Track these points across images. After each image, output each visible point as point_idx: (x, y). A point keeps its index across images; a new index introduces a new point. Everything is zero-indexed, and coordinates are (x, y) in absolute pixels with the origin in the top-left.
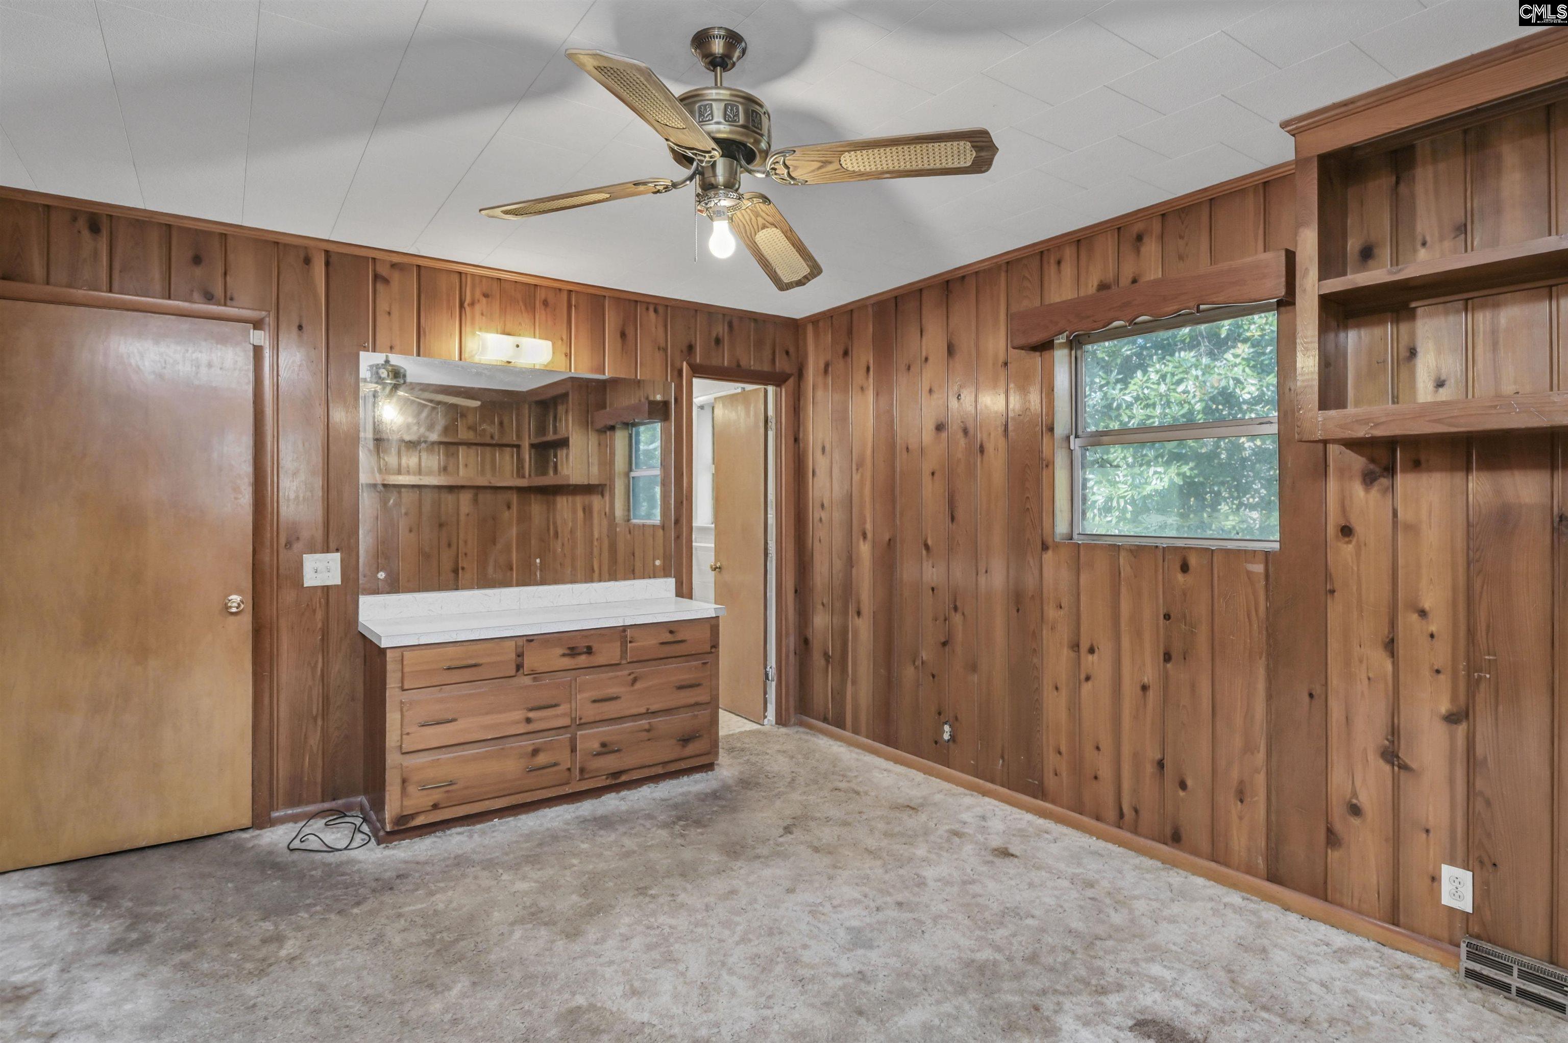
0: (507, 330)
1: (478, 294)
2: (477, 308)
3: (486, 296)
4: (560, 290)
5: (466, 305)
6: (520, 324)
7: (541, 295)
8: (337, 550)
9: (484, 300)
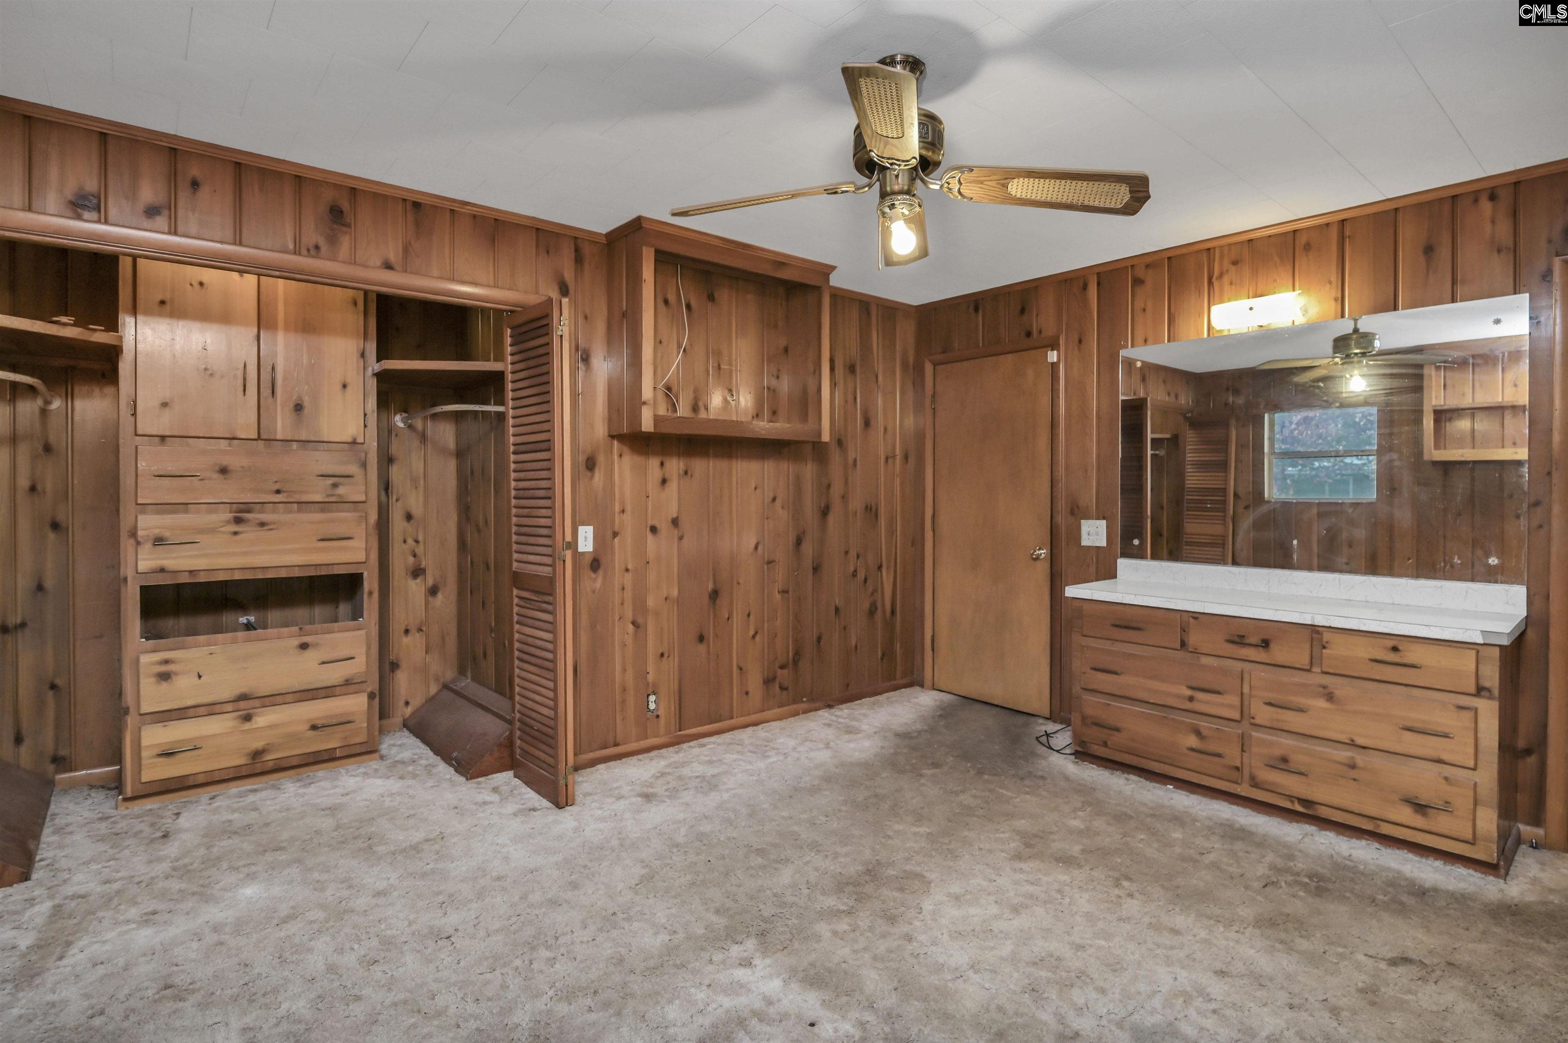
0: (1259, 292)
1: (1226, 262)
2: (1226, 279)
3: (1235, 263)
4: (1327, 225)
5: (1214, 280)
6: (1275, 281)
7: (1302, 239)
8: (1104, 518)
9: (1233, 268)
